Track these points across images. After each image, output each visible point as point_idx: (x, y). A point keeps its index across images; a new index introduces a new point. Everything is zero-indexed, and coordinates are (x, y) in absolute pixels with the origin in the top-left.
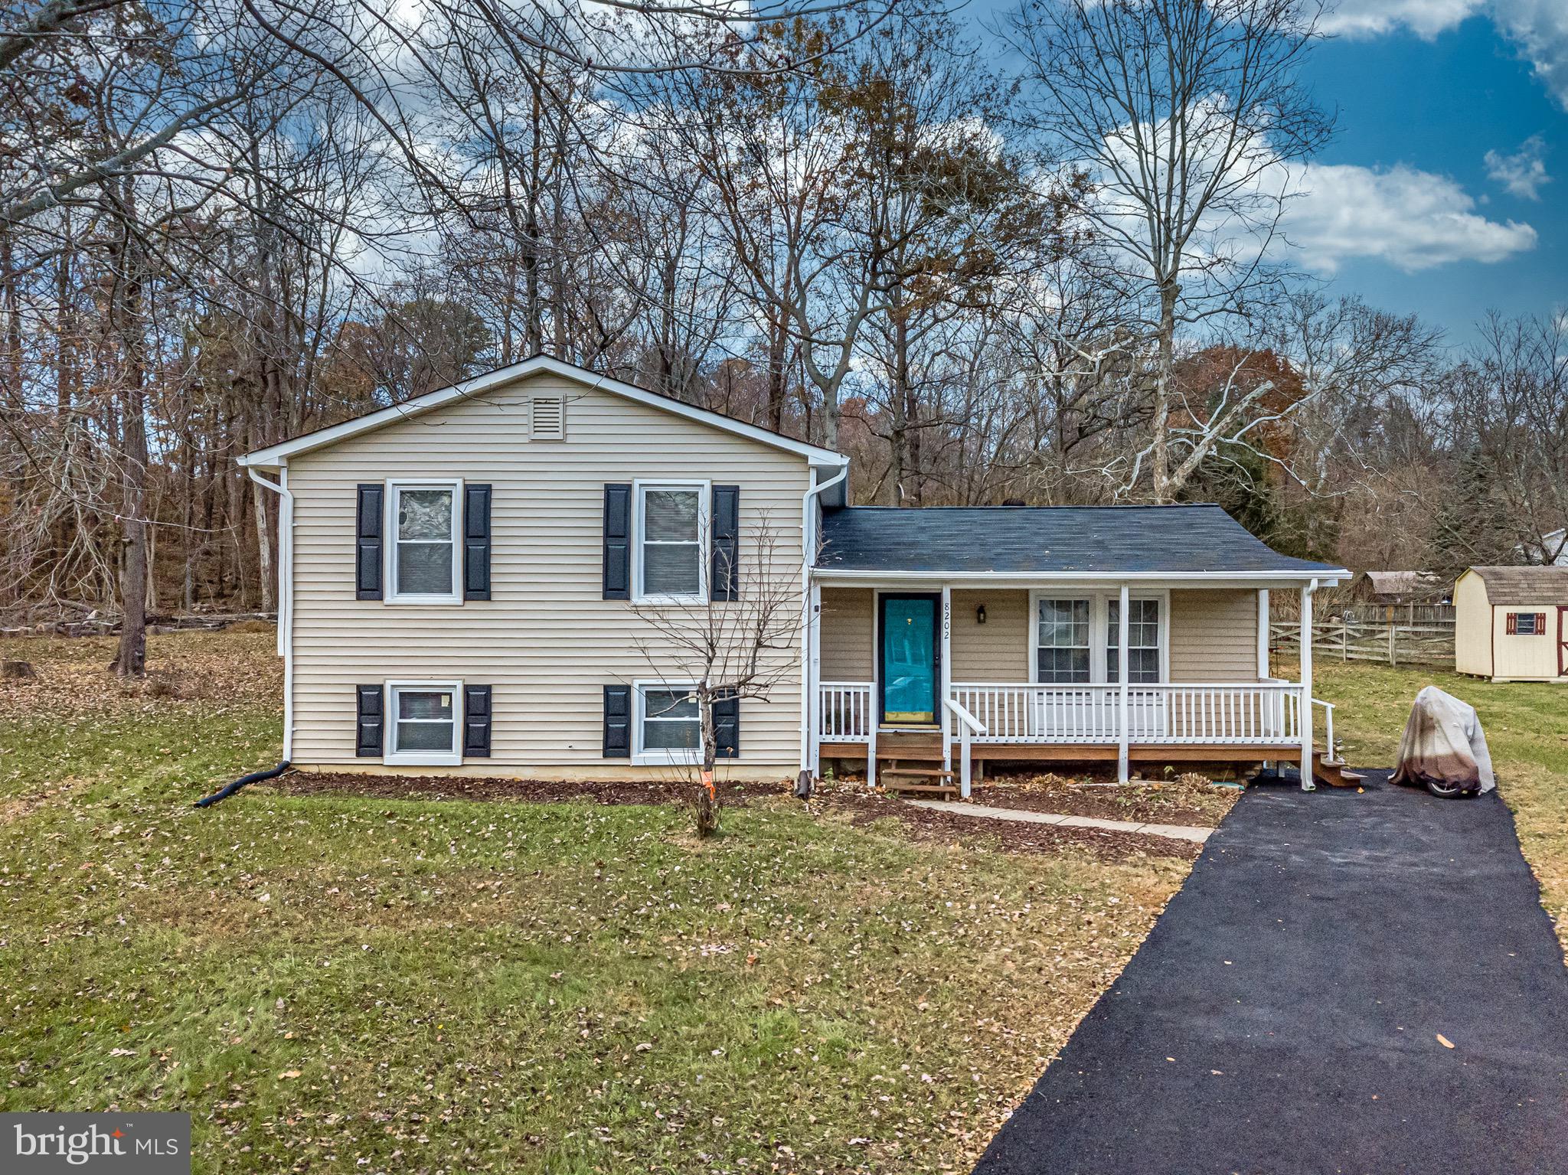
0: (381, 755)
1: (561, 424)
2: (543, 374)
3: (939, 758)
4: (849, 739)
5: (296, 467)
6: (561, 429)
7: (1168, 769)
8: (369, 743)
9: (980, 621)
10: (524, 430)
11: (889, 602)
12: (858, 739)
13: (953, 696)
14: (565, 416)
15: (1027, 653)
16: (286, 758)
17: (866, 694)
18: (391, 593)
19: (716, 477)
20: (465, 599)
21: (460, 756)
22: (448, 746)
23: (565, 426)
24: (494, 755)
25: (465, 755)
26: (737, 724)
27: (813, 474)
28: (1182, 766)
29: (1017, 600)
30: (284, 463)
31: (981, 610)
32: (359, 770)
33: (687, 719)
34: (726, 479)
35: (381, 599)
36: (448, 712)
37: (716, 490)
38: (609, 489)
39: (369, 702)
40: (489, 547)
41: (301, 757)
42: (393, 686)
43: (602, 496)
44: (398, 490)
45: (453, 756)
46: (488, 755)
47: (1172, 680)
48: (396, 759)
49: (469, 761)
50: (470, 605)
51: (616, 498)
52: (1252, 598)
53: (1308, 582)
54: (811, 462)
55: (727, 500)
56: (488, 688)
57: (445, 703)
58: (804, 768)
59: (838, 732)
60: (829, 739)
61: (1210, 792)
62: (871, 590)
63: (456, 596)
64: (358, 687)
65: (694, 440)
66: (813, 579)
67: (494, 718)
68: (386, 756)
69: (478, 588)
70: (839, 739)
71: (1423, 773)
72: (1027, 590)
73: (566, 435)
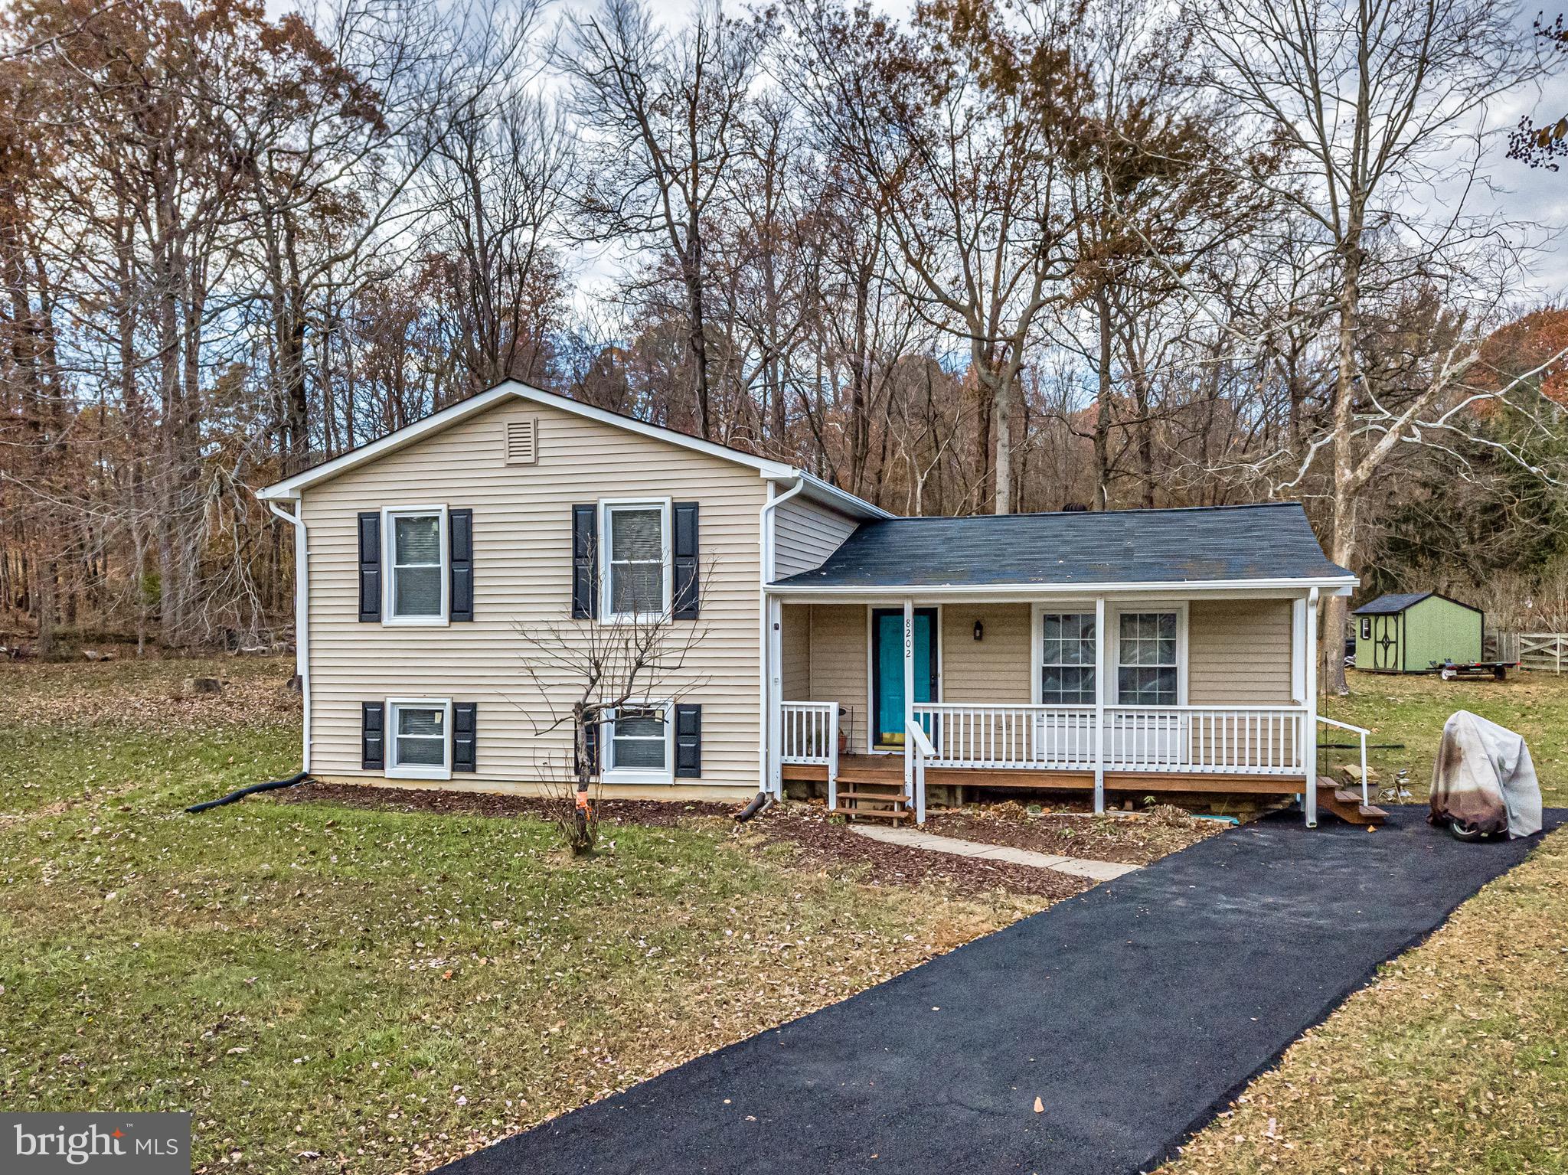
0: (382, 768)
1: (533, 448)
2: (514, 400)
3: (898, 783)
4: (811, 761)
5: (308, 498)
6: (533, 453)
7: (1148, 799)
8: (373, 758)
9: (979, 639)
10: (501, 455)
11: (884, 619)
12: (820, 761)
13: (916, 717)
14: (537, 440)
15: (1029, 672)
16: (306, 770)
17: (827, 714)
18: (389, 617)
19: (676, 494)
20: (451, 620)
21: (449, 771)
22: (440, 761)
23: (537, 450)
24: (479, 770)
25: (454, 770)
26: (699, 743)
27: (771, 489)
28: (1163, 797)
29: (1018, 615)
30: (298, 495)
31: (979, 626)
32: (365, 782)
33: (654, 738)
34: (686, 496)
35: (379, 620)
36: (440, 729)
37: (676, 507)
38: (576, 509)
39: (372, 718)
40: (471, 569)
41: (319, 768)
42: (393, 704)
43: (570, 517)
44: (393, 517)
45: (444, 771)
46: (473, 770)
47: (1190, 702)
48: (396, 773)
49: (457, 776)
50: (456, 626)
51: (583, 518)
52: (1286, 609)
53: (1306, 591)
54: (763, 475)
55: (687, 516)
56: (474, 706)
57: (437, 721)
58: (763, 789)
59: (800, 753)
60: (791, 760)
61: (1183, 826)
62: (865, 606)
63: (442, 619)
64: (364, 703)
65: (653, 457)
66: (772, 596)
67: (478, 735)
68: (387, 769)
69: (462, 610)
70: (801, 760)
71: (1446, 811)
72: (1029, 605)
73: (537, 458)
